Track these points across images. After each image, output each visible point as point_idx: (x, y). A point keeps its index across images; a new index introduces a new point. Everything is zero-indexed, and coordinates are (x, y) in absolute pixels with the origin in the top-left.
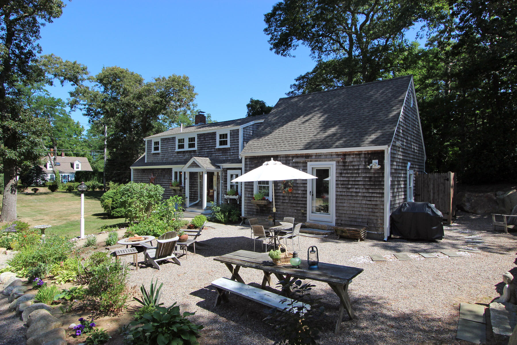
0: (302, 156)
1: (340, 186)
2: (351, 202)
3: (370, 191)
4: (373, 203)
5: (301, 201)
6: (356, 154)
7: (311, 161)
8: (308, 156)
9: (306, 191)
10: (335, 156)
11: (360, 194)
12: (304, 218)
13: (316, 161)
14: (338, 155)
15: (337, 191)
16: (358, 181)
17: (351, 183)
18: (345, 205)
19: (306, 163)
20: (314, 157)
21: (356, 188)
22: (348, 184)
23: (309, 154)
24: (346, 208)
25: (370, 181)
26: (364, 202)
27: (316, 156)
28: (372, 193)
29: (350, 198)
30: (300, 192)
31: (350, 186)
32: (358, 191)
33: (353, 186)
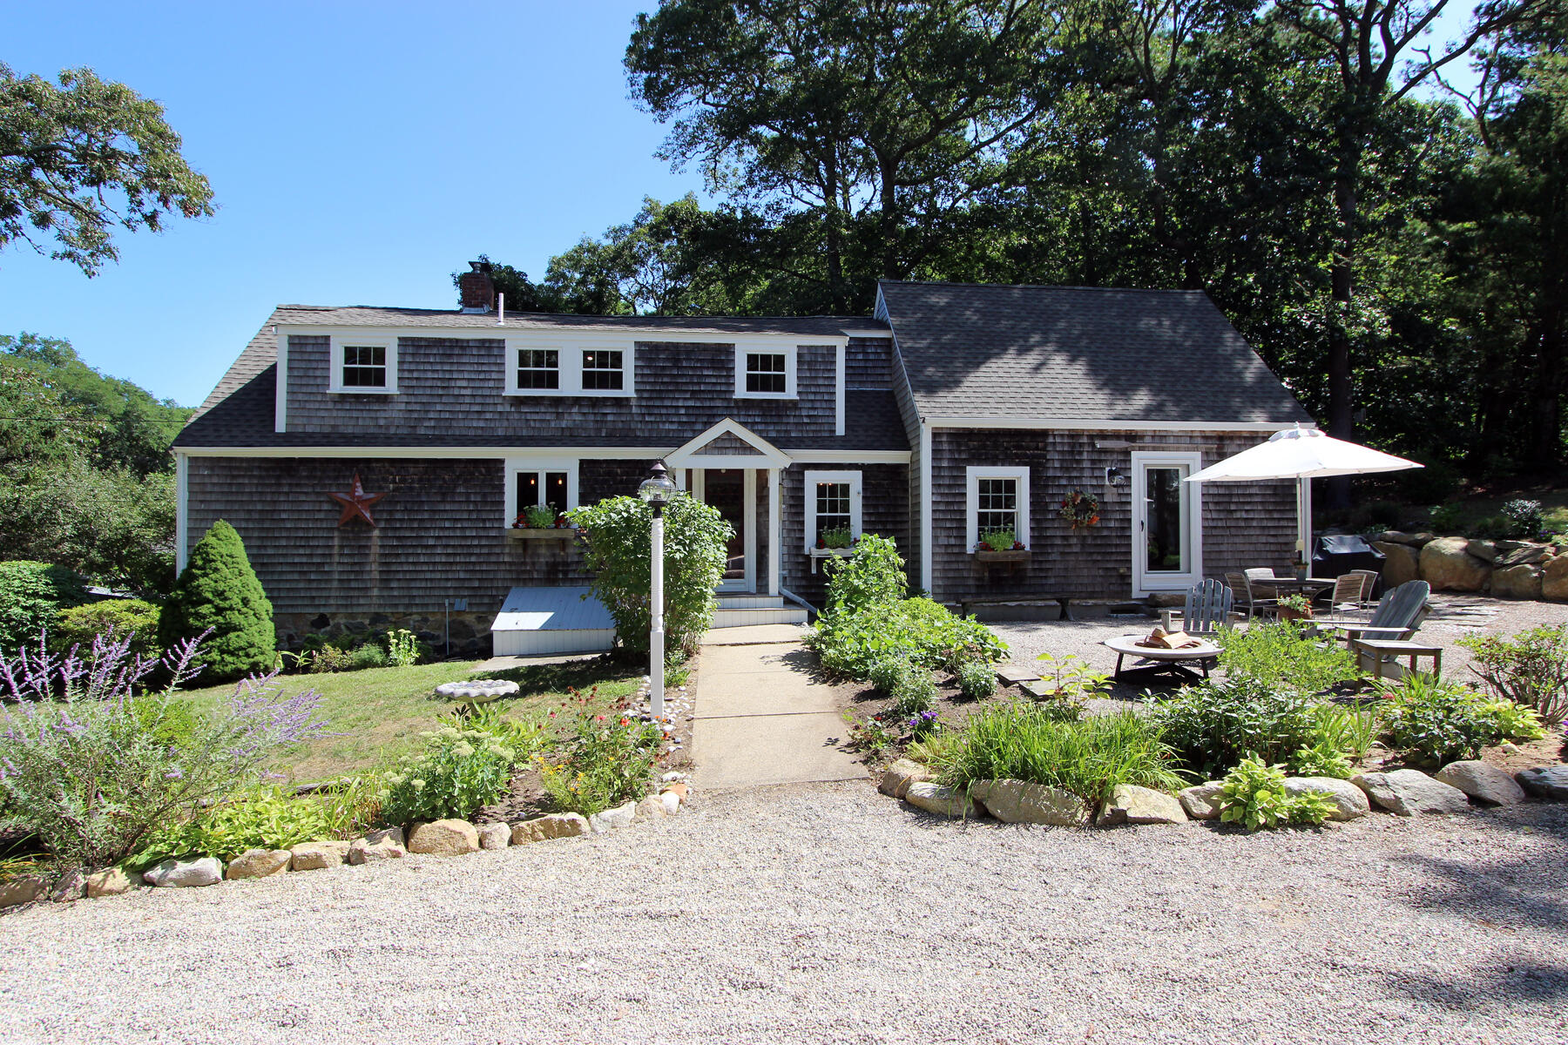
0: (1116, 435)
1: (1211, 507)
2: (1237, 540)
3: (1275, 516)
4: (1281, 540)
5: (1117, 545)
6: (1245, 438)
7: (1141, 449)
8: (1131, 437)
9: (1129, 520)
10: (1199, 440)
11: (1255, 524)
12: (1125, 588)
13: (1155, 449)
14: (1206, 437)
15: (1204, 519)
16: (1251, 495)
17: (1235, 499)
18: (1224, 548)
19: (1127, 453)
20: (1147, 439)
21: (1247, 511)
22: (1230, 503)
23: (1137, 431)
24: (1225, 556)
25: (1274, 495)
26: (1263, 540)
27: (1153, 437)
28: (1279, 519)
29: (1234, 531)
30: (1112, 524)
31: (1233, 507)
32: (1251, 516)
33: (1241, 507)
